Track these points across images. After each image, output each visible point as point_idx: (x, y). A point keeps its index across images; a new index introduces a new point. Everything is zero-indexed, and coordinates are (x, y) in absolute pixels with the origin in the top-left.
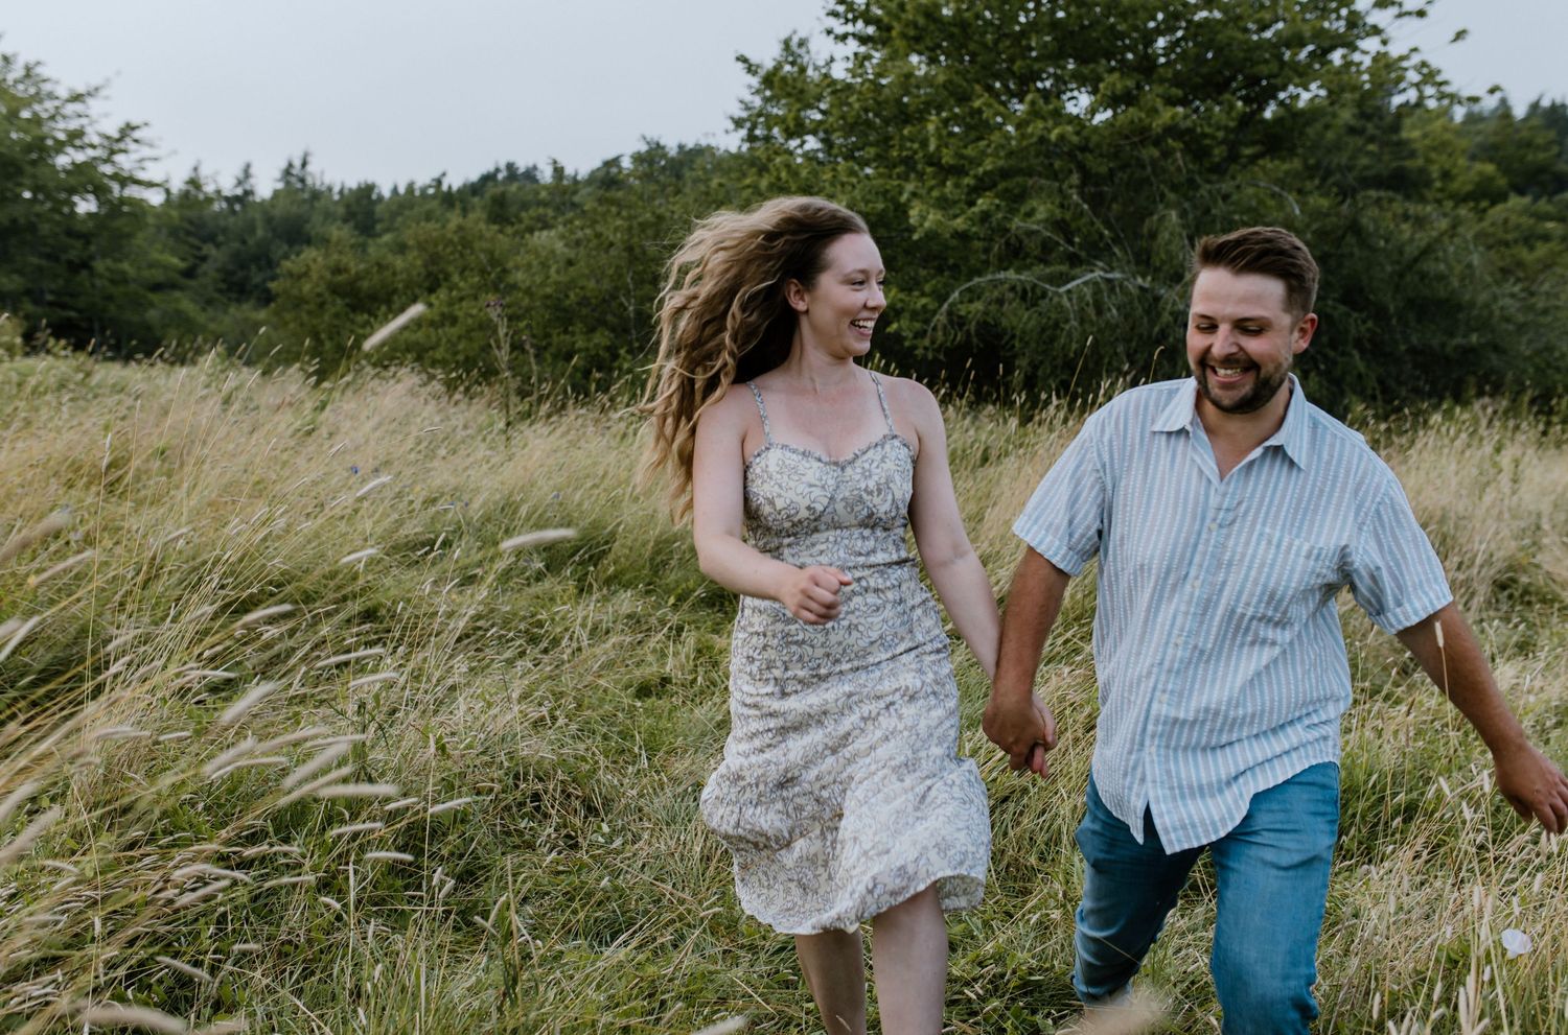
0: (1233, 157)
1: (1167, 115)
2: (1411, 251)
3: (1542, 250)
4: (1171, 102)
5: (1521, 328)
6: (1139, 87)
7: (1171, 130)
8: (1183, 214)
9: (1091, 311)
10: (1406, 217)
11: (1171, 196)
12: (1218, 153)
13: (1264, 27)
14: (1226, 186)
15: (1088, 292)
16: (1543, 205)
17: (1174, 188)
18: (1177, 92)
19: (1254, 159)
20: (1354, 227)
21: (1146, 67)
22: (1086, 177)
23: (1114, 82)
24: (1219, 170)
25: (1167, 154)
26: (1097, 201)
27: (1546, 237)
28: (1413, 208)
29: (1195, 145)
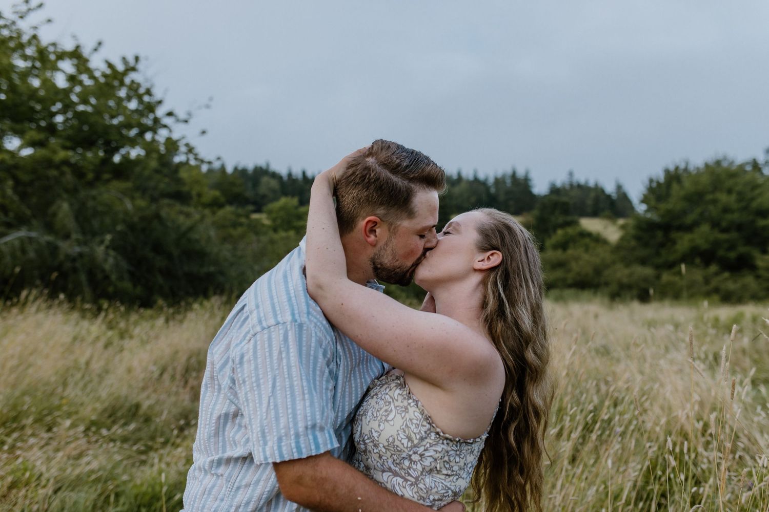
0: (98, 178)
1: (62, 154)
2: (183, 228)
3: (240, 230)
4: (65, 148)
5: (232, 264)
6: (47, 139)
7: (66, 162)
8: (71, 205)
9: (19, 254)
10: (181, 212)
11: (65, 196)
12: (90, 176)
13: (113, 117)
14: (94, 192)
15: (17, 243)
16: (240, 211)
17: (67, 191)
18: (68, 144)
19: (108, 181)
20: (157, 216)
21: (52, 129)
22: (17, 182)
23: (33, 135)
24: (91, 184)
25: (63, 174)
26: (23, 196)
27: (241, 225)
28: (186, 209)
29: (78, 172)
